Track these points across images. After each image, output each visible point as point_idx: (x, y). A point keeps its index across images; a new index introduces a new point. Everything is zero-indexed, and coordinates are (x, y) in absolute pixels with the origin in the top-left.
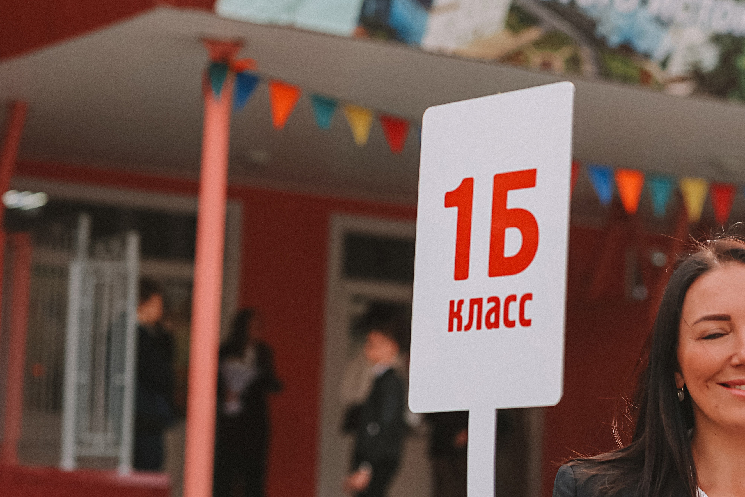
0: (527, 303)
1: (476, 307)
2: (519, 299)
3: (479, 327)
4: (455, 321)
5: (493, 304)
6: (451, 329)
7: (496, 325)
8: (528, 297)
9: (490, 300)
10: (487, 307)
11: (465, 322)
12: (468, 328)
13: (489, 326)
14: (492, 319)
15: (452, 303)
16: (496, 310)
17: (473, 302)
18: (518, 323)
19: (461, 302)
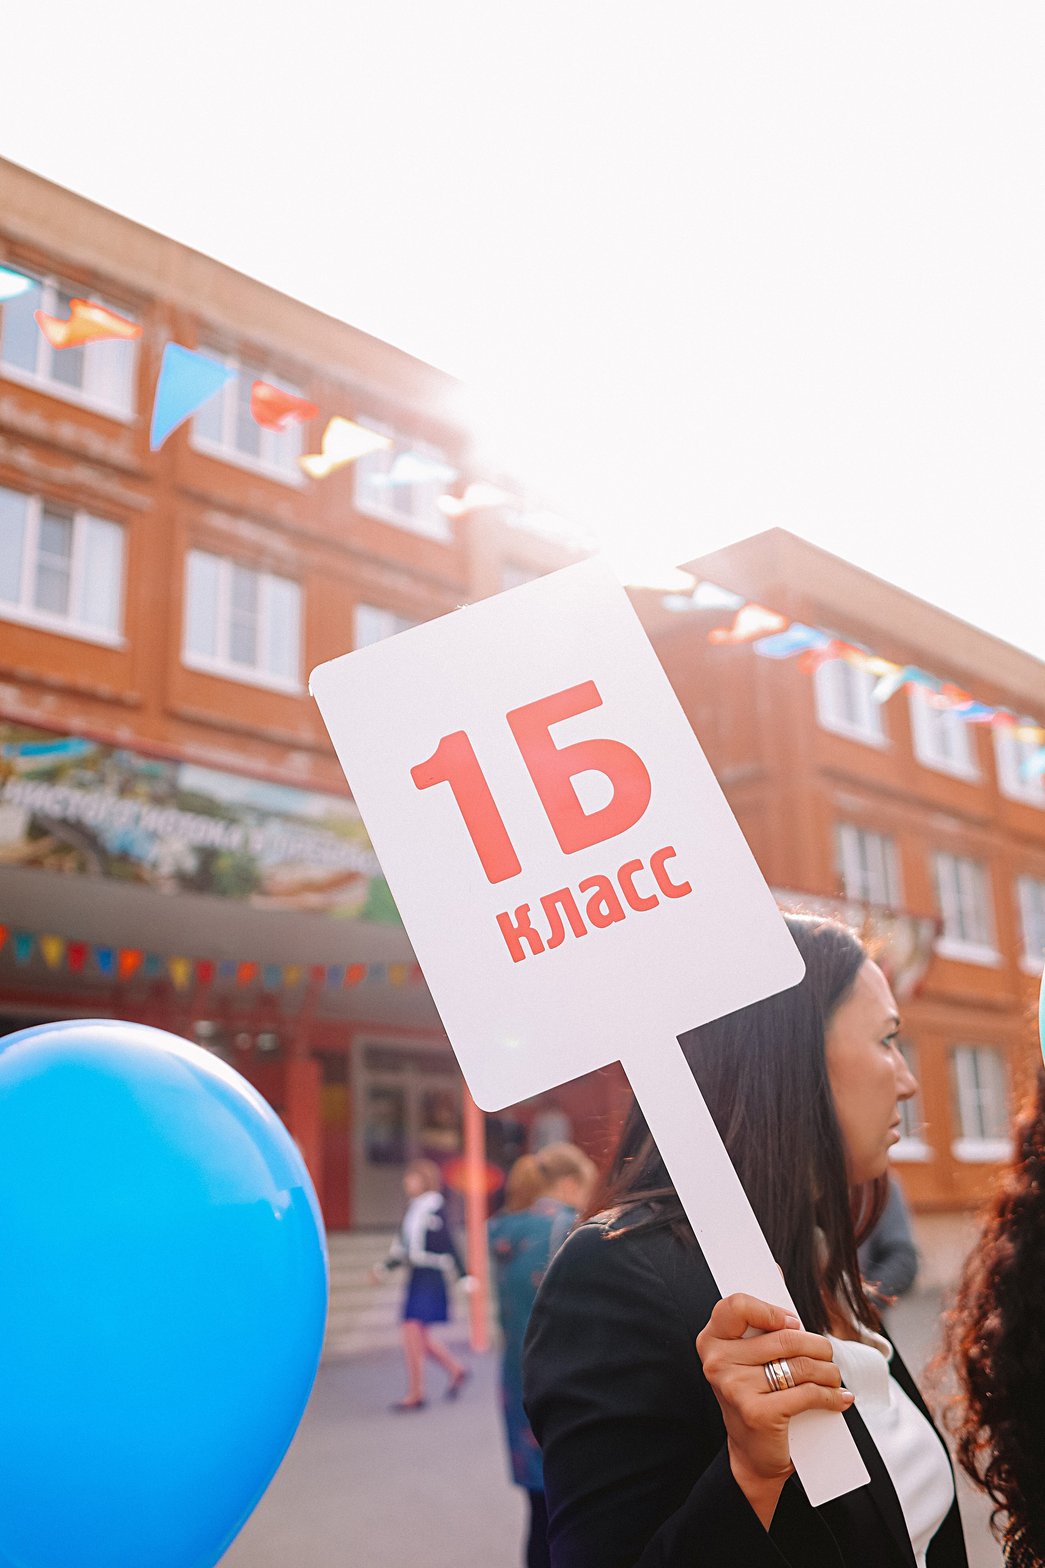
0: (668, 863)
1: (559, 906)
2: (646, 864)
3: (580, 931)
4: (523, 941)
5: (595, 889)
6: (518, 955)
7: (617, 915)
8: (669, 852)
9: (584, 886)
10: (581, 901)
11: (545, 933)
12: (557, 940)
13: (601, 922)
14: (604, 909)
15: (503, 919)
16: (605, 894)
17: (548, 902)
18: (661, 896)
19: (524, 911)
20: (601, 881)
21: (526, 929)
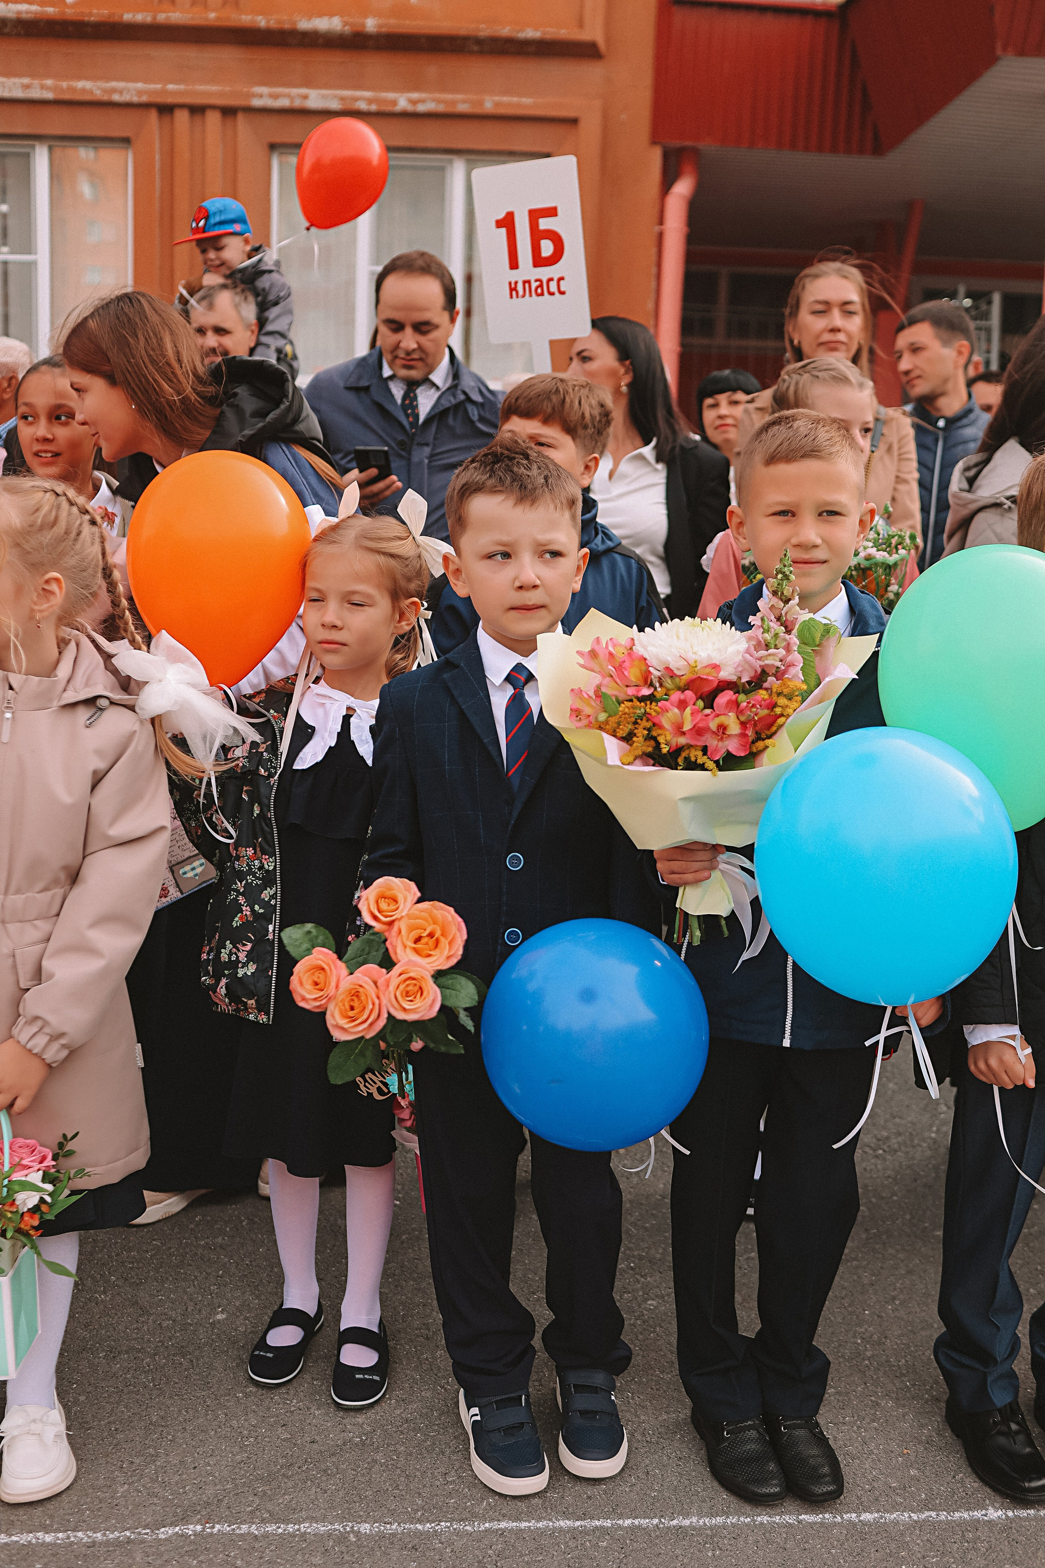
0: (562, 282)
1: (527, 285)
2: (556, 279)
3: (531, 295)
4: (514, 293)
5: (538, 283)
6: (511, 297)
7: (542, 294)
8: (562, 278)
9: (536, 281)
10: (534, 285)
11: (521, 293)
12: (524, 296)
13: (538, 295)
14: (539, 291)
15: (510, 283)
16: (541, 286)
17: (525, 282)
18: (556, 293)
19: (516, 283)
20: (540, 280)
21: (515, 289)
